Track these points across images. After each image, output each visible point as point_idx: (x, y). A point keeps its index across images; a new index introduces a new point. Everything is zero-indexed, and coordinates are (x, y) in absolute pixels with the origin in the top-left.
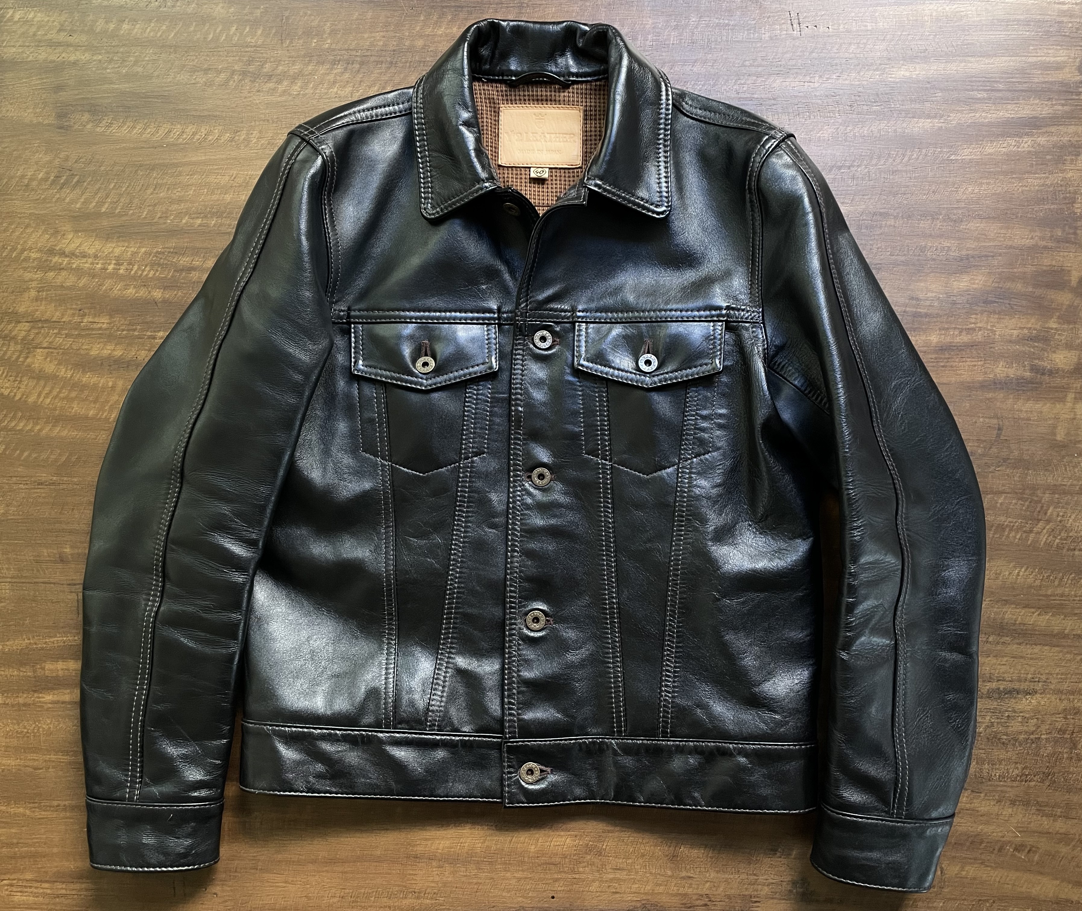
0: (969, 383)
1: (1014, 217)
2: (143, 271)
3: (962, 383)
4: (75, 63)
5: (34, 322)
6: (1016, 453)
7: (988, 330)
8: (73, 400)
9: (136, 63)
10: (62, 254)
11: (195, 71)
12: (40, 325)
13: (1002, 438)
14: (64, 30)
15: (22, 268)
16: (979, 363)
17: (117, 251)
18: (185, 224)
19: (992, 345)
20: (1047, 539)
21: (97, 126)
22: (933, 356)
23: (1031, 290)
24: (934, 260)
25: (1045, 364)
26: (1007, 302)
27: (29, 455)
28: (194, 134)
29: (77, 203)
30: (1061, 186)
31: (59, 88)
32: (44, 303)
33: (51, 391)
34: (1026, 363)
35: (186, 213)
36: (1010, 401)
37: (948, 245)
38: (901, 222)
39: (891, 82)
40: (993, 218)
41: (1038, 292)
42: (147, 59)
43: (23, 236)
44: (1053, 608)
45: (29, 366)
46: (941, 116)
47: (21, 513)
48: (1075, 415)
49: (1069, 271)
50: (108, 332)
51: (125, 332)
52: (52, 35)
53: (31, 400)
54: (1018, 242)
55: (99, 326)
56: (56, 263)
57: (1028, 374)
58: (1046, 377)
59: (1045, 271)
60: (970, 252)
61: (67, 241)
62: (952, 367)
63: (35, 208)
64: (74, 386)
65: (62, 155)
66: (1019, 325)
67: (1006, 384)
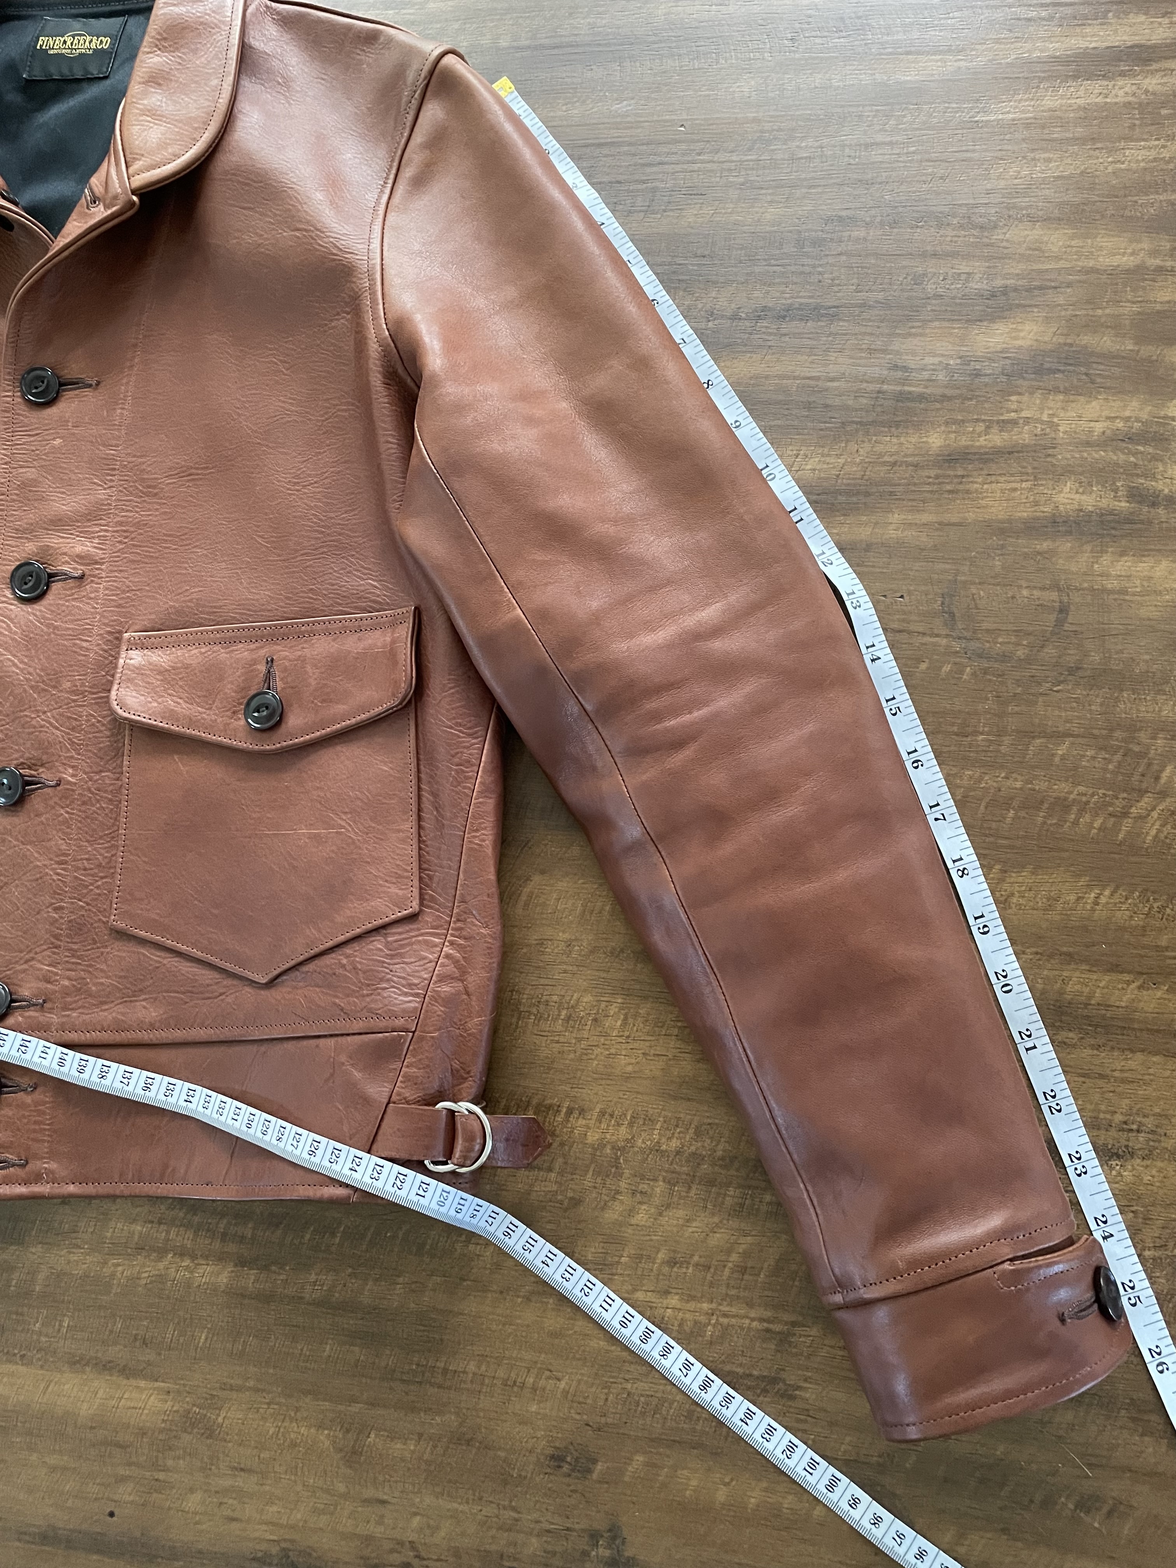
0: (1002, 522)
1: (1098, 216)
3: (988, 524)
6: (1095, 657)
7: (1042, 422)
13: (1067, 627)
16: (1024, 485)
19: (1050, 451)
22: (933, 473)
23: (1130, 347)
24: (939, 297)
25: (1160, 485)
26: (1083, 370)
34: (1119, 484)
36: (1084, 558)
37: (967, 270)
40: (1059, 219)
41: (1148, 351)
54: (1105, 261)
57: (1123, 504)
59: (1158, 312)
60: (1009, 282)
62: (968, 492)
66: (1106, 413)
67: (1077, 523)
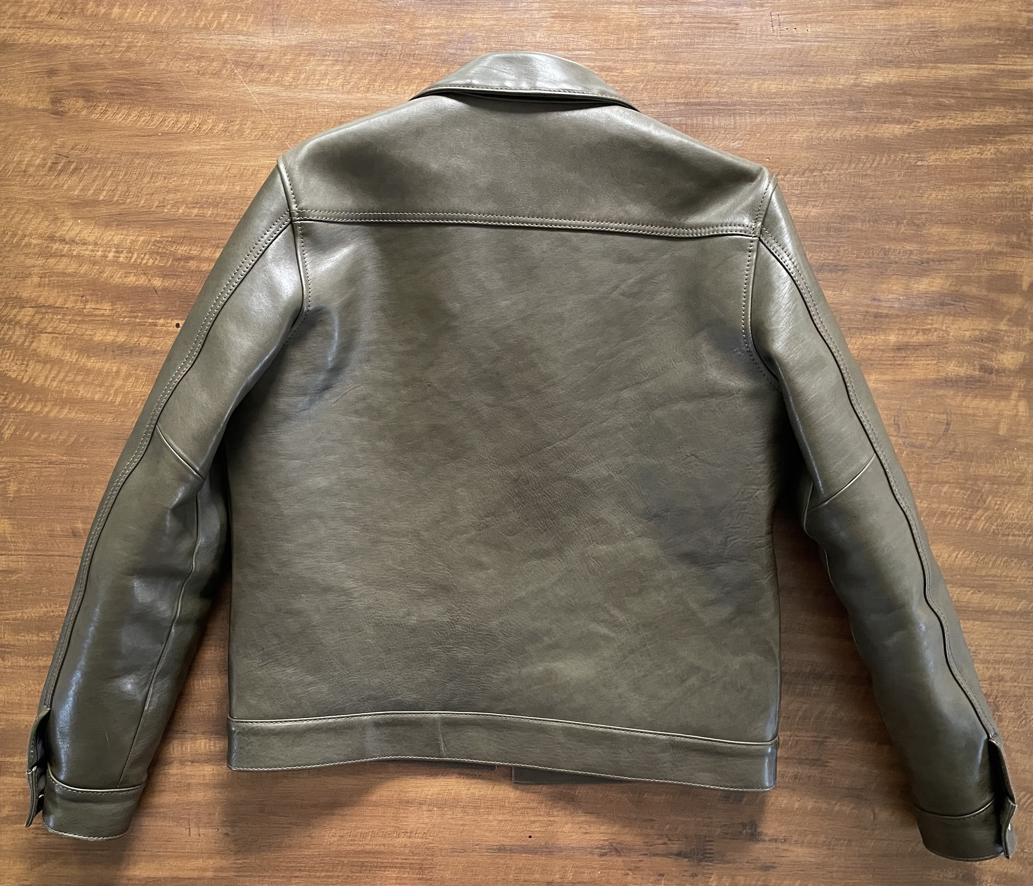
0: (923, 380)
1: (973, 223)
2: (143, 259)
3: (916, 381)
4: (67, 47)
5: (38, 307)
6: (961, 447)
7: (943, 331)
8: (78, 384)
9: (129, 48)
10: (63, 240)
11: (186, 59)
12: (44, 311)
13: (949, 432)
14: (55, 13)
15: (24, 254)
16: (933, 362)
17: (117, 239)
18: (183, 213)
20: (984, 525)
21: (92, 113)
22: (891, 355)
23: (984, 292)
24: (896, 263)
25: (994, 364)
26: (962, 304)
27: (39, 436)
28: (188, 123)
29: (74, 190)
30: (1019, 193)
31: (52, 72)
32: (46, 288)
33: (57, 375)
34: (976, 363)
35: (182, 203)
36: (959, 399)
37: (911, 248)
38: (868, 226)
39: (864, 86)
40: (954, 223)
41: (992, 295)
42: (139, 44)
43: (23, 222)
44: (985, 587)
45: (35, 350)
46: (911, 122)
47: (33, 490)
48: (1017, 412)
49: (1021, 276)
50: (110, 319)
51: (126, 319)
52: (43, 16)
53: (38, 383)
54: (975, 247)
55: (101, 312)
56: (56, 249)
57: (977, 373)
58: (994, 376)
59: (999, 276)
60: (930, 256)
61: (67, 228)
62: (907, 365)
63: (34, 194)
64: (80, 370)
65: (59, 141)
66: (971, 327)
67: (956, 382)
